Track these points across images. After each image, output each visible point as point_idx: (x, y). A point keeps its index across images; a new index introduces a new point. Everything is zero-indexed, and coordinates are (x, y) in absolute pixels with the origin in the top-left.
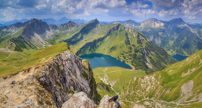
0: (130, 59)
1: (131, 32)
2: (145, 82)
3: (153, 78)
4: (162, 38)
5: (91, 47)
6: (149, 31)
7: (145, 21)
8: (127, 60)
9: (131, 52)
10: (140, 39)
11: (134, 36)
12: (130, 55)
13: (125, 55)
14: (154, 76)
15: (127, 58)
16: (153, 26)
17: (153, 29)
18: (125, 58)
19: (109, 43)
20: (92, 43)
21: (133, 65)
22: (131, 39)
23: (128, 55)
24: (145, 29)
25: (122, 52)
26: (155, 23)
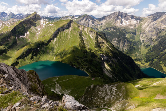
0: (86, 65)
1: (87, 31)
2: (104, 91)
3: (114, 88)
4: (131, 42)
5: (33, 54)
6: (113, 32)
7: (108, 16)
8: (82, 66)
9: (86, 57)
10: (99, 42)
11: (91, 37)
12: (85, 61)
13: (80, 61)
14: (116, 87)
15: (82, 64)
16: (118, 24)
17: (119, 29)
18: (79, 63)
19: (58, 46)
20: (34, 49)
21: (89, 72)
22: (87, 41)
23: (83, 60)
24: (107, 28)
25: (76, 58)
26: (123, 19)
